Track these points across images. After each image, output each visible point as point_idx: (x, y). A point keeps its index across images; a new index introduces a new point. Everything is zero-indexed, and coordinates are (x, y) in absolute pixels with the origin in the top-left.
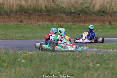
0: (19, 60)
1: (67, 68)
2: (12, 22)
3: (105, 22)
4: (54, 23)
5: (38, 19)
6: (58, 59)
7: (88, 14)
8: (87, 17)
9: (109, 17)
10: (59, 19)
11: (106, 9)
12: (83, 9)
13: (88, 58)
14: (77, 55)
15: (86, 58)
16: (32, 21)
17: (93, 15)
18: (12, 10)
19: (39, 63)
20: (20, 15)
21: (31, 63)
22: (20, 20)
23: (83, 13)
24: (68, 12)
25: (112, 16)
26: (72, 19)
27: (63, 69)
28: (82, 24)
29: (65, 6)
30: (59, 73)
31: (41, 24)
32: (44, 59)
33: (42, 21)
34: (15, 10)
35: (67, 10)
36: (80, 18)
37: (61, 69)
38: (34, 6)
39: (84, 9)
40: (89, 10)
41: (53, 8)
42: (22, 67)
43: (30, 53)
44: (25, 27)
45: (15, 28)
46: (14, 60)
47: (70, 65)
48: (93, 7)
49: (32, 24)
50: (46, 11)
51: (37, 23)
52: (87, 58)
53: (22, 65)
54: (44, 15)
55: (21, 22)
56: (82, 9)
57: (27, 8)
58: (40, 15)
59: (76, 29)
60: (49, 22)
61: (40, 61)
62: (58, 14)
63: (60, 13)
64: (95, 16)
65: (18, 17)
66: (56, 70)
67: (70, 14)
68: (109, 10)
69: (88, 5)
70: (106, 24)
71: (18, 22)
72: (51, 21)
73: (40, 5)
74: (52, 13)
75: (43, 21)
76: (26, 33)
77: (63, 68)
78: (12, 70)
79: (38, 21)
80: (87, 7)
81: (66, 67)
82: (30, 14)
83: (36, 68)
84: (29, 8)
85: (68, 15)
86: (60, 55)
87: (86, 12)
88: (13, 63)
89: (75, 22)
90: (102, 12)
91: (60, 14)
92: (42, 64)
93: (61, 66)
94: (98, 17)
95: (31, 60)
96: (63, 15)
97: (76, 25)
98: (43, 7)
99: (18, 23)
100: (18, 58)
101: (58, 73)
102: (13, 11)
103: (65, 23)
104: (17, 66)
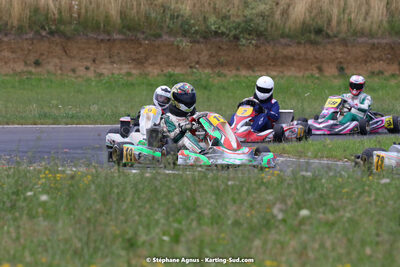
0: (29, 194)
1: (194, 224)
2: (6, 63)
3: (325, 66)
4: (150, 69)
5: (97, 54)
6: (163, 193)
7: (266, 38)
8: (263, 48)
9: (339, 49)
10: (167, 55)
11: (329, 21)
12: (248, 21)
13: (267, 188)
14: (229, 180)
15: (259, 188)
16: (76, 63)
17: (283, 41)
18: (6, 24)
19: (98, 206)
20: (32, 39)
21: (71, 205)
22: (32, 58)
23: (249, 34)
24: (196, 32)
25: (347, 46)
26: (211, 56)
27: (179, 226)
28: (244, 72)
29: (186, 9)
30: (166, 238)
31: (105, 71)
32: (116, 191)
33: (107, 60)
34: (15, 23)
35: (194, 25)
36: (239, 50)
37: (176, 225)
38: (83, 11)
39: (252, 20)
40: (269, 24)
41: (147, 17)
42: (41, 219)
43: (69, 172)
44: (51, 82)
45: (17, 84)
46: (13, 193)
47: (206, 212)
48: (285, 13)
49: (74, 71)
50: (123, 27)
51: (92, 68)
52: (263, 189)
53: (40, 210)
54: (114, 40)
55: (37, 63)
56: (246, 22)
57: (57, 16)
58: (102, 40)
59: (224, 88)
60: (131, 66)
61: (104, 199)
62: (165, 37)
63: (171, 32)
64: (290, 45)
65: (26, 45)
66: (158, 230)
67: (205, 38)
68: (339, 23)
69: (268, 7)
70: (327, 74)
71: (26, 64)
72: (140, 62)
73: (102, 8)
74: (143, 33)
75: (113, 63)
76: (54, 102)
77: (180, 223)
78: (6, 228)
79: (94, 61)
80: (262, 15)
81: (192, 220)
82: (68, 39)
83: (89, 220)
84: (66, 15)
85: (198, 42)
86: (172, 178)
87: (261, 32)
88: (8, 204)
89: (221, 64)
90: (315, 33)
91: (172, 39)
92: (110, 210)
93: (174, 214)
94: (301, 50)
95: (71, 196)
96: (181, 41)
97: (225, 76)
98: (114, 12)
99: (25, 69)
100: (27, 189)
101: (164, 241)
102: (9, 27)
103: (189, 70)
104: (25, 217)
